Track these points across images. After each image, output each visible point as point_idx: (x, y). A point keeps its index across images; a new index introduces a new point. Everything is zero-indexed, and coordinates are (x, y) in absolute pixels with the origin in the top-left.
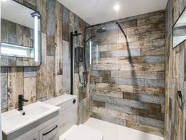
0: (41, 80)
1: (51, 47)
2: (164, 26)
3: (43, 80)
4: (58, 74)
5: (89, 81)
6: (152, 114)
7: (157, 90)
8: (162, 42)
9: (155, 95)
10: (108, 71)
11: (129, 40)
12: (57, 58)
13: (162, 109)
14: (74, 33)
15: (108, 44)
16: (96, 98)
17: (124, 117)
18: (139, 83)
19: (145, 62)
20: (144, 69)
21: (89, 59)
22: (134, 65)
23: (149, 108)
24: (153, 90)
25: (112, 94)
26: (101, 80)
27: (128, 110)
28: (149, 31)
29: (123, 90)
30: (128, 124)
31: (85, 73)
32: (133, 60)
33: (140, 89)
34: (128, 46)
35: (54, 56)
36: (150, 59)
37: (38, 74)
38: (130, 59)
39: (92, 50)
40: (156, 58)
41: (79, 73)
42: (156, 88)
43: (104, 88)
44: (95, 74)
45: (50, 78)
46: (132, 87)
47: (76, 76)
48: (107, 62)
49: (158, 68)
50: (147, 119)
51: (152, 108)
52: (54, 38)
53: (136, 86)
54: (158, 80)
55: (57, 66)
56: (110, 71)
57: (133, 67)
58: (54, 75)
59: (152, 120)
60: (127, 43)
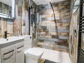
0: (15, 26)
1: (20, 12)
2: (70, 7)
3: (16, 27)
4: (23, 25)
5: (37, 31)
6: (64, 44)
7: (66, 34)
8: (68, 14)
9: (65, 36)
10: (45, 26)
11: (55, 13)
12: (23, 18)
13: (68, 42)
14: (30, 8)
15: (46, 14)
16: (40, 38)
17: (52, 46)
18: (59, 31)
19: (61, 22)
20: (61, 25)
21: (37, 21)
22: (57, 23)
23: (63, 42)
24: (64, 34)
25: (47, 36)
26: (42, 30)
27: (54, 43)
28: (63, 9)
29: (52, 35)
30: (54, 49)
31: (35, 27)
32: (57, 21)
33: (59, 34)
34: (54, 15)
35: (21, 16)
36: (63, 21)
37: (14, 23)
38: (55, 21)
39: (38, 17)
40: (66, 20)
41: (32, 26)
42: (65, 33)
43: (44, 34)
44: (40, 28)
45: (20, 26)
46: (55, 33)
47: (31, 28)
48: (45, 22)
49: (67, 25)
50: (61, 46)
51: (64, 41)
52: (21, 8)
53: (57, 32)
54: (66, 30)
55: (23, 21)
56: (46, 26)
57: (56, 24)
58: (21, 25)
59: (63, 46)
60: (54, 14)
